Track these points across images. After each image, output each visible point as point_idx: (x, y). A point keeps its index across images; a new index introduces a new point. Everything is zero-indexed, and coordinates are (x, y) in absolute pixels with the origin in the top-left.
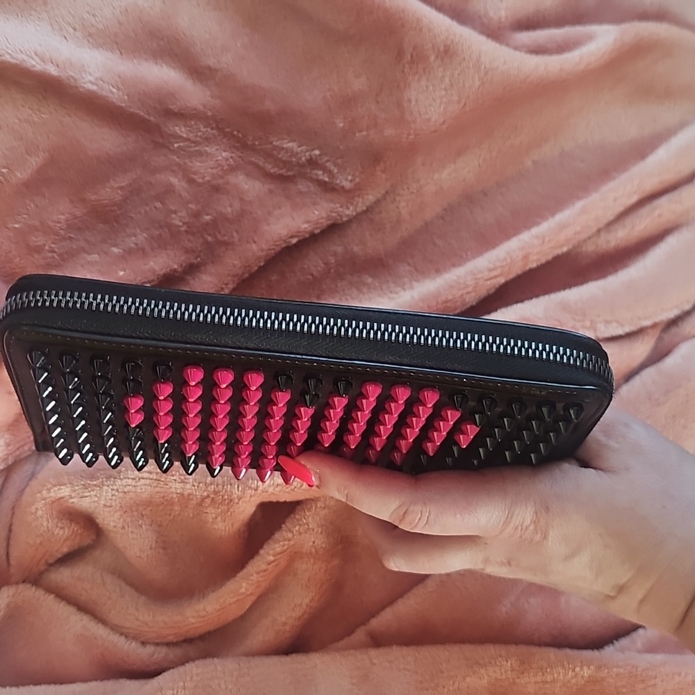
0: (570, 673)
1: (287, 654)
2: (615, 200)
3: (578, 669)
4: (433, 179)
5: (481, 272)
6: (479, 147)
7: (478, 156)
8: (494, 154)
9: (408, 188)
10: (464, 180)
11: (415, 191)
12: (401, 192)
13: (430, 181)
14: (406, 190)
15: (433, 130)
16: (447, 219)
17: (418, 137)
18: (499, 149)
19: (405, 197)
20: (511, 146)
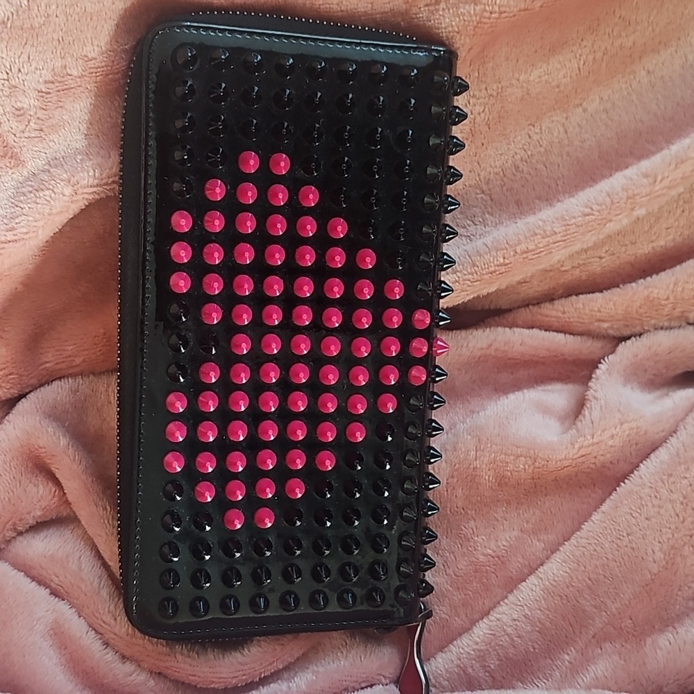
4: (518, 80)
5: (574, 218)
6: (580, 45)
7: (578, 56)
8: (599, 55)
9: (486, 89)
10: (558, 87)
11: (495, 94)
12: (477, 93)
13: (514, 82)
14: (484, 91)
15: (522, 6)
16: (535, 137)
17: (503, 15)
18: (606, 49)
19: (481, 100)
20: (621, 47)
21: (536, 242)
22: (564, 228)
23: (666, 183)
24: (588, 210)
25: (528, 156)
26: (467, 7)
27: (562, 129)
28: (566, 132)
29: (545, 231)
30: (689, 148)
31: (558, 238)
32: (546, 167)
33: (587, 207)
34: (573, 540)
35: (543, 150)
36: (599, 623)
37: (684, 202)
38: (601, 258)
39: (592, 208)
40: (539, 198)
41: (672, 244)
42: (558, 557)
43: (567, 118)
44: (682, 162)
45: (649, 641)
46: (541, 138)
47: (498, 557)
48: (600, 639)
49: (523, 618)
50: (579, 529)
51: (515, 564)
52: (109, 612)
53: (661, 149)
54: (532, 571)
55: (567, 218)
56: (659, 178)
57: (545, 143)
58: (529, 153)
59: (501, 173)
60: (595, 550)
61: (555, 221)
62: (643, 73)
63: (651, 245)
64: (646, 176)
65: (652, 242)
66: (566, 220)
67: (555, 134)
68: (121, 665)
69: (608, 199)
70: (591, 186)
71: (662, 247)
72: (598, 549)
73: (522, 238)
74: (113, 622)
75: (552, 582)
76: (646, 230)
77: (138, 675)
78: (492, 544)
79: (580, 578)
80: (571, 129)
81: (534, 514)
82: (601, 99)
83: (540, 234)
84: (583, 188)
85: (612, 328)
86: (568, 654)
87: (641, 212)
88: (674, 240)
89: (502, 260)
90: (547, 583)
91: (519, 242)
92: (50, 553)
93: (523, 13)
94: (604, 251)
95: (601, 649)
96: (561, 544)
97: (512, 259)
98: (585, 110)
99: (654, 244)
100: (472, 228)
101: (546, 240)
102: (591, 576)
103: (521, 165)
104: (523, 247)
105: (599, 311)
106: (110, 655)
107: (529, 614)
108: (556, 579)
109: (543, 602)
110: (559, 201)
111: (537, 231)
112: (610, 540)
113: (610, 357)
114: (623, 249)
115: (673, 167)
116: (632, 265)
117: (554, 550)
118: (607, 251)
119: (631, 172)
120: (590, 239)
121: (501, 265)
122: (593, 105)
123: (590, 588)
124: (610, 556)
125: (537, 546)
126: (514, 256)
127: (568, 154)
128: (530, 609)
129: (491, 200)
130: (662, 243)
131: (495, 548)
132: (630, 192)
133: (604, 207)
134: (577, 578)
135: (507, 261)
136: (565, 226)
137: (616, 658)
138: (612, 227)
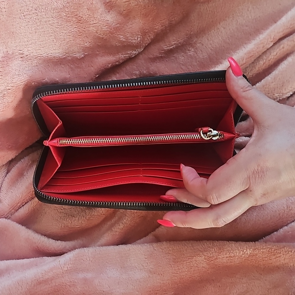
0: (242, 253)
1: (117, 245)
3: (245, 251)
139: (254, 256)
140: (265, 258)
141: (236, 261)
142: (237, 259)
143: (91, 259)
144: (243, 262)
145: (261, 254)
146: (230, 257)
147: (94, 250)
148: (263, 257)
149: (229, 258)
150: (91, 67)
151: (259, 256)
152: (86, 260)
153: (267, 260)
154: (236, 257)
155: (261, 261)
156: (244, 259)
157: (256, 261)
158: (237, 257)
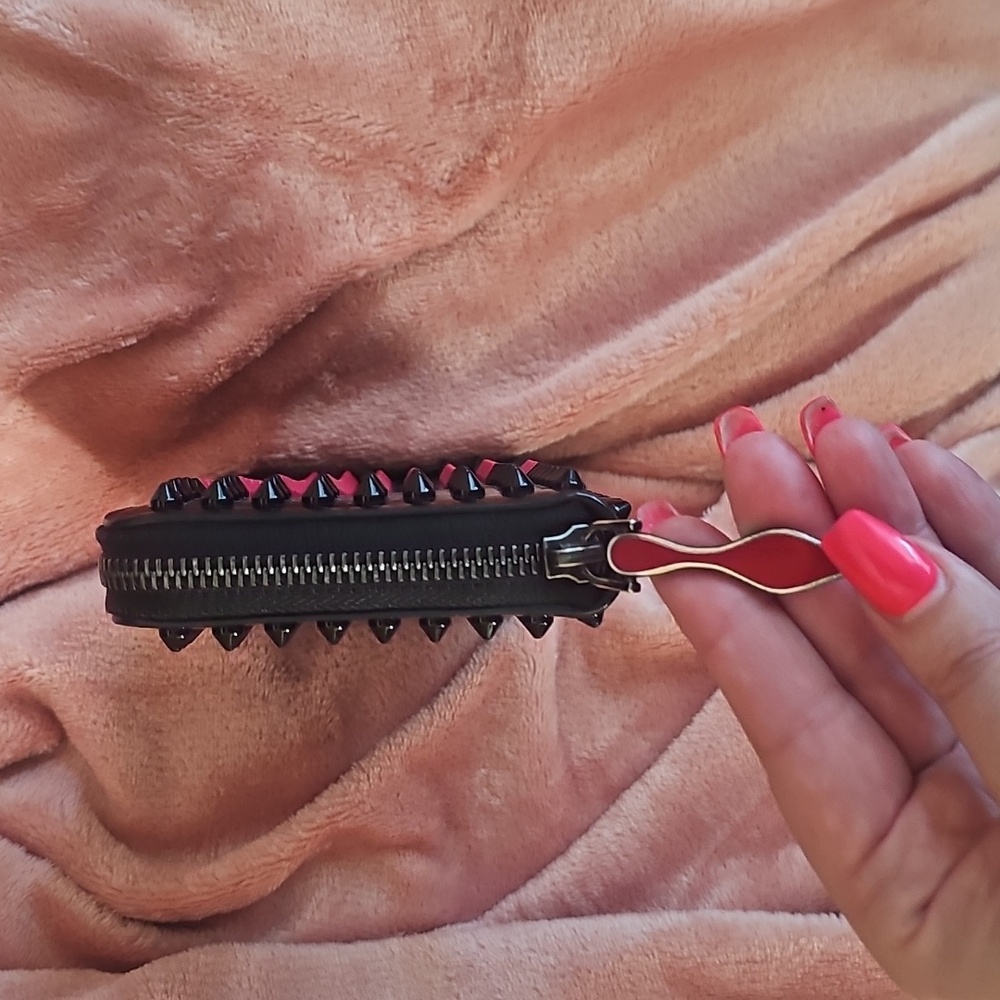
2: (858, 222)
4: (578, 182)
5: (654, 350)
6: (649, 133)
7: (648, 147)
8: (673, 144)
9: (540, 196)
10: (627, 185)
11: (551, 201)
12: (529, 202)
13: (574, 185)
14: (537, 199)
15: (572, 100)
16: (603, 247)
17: (549, 111)
18: (681, 136)
19: (536, 210)
20: (700, 133)
21: (610, 383)
22: (642, 364)
23: (763, 298)
24: (670, 340)
25: (596, 271)
26: (504, 103)
27: (635, 236)
28: (640, 238)
29: (619, 370)
30: (788, 253)
31: (636, 376)
32: (619, 283)
33: (669, 335)
34: (683, 737)
35: (613, 262)
36: (720, 835)
37: (790, 314)
38: (693, 388)
39: (675, 337)
40: (613, 321)
41: (780, 366)
42: (666, 758)
43: (640, 221)
44: (781, 271)
45: (782, 854)
46: (610, 247)
47: (595, 761)
48: (722, 854)
49: (629, 833)
50: (690, 722)
51: (617, 770)
52: (102, 862)
53: (757, 252)
54: (638, 775)
55: (645, 351)
56: (754, 292)
57: (615, 254)
58: (597, 266)
59: (565, 293)
60: (710, 746)
61: (631, 355)
62: (730, 160)
63: (753, 370)
64: (738, 291)
65: (755, 364)
66: (643, 354)
67: (627, 241)
68: (123, 929)
69: (693, 324)
70: (674, 302)
71: (767, 370)
72: (714, 744)
73: (592, 380)
74: (108, 874)
75: (660, 787)
76: (747, 350)
77: (145, 937)
78: (589, 747)
79: (694, 781)
80: (646, 234)
81: (636, 706)
82: (681, 195)
83: (614, 374)
84: (665, 305)
85: (709, 471)
86: (686, 875)
87: (734, 335)
88: (782, 360)
89: (569, 410)
90: (655, 788)
91: (589, 387)
92: (23, 801)
93: (573, 107)
94: (697, 379)
95: (725, 866)
96: (670, 742)
97: (581, 408)
98: (662, 210)
99: (758, 368)
100: (534, 365)
101: (622, 380)
102: (709, 779)
103: (587, 283)
104: (594, 392)
105: (691, 452)
106: (107, 919)
107: (636, 827)
108: (665, 783)
109: (651, 812)
110: (636, 323)
111: (611, 371)
112: (727, 732)
113: (713, 508)
114: (720, 376)
115: (770, 277)
116: (732, 393)
117: (662, 749)
118: (700, 380)
119: (720, 285)
120: (675, 372)
121: (570, 415)
122: (672, 202)
123: (708, 794)
124: (730, 754)
125: (642, 746)
126: (584, 404)
127: (644, 265)
128: (636, 822)
129: (555, 326)
130: (767, 365)
131: (590, 750)
132: (720, 314)
133: (689, 334)
134: (691, 781)
135: (576, 411)
136: (644, 361)
137: (744, 876)
138: (699, 356)
139: (834, 961)
140: (874, 974)
141: (771, 978)
142: (777, 971)
143: (256, 986)
144: (797, 984)
145: (859, 957)
146: (748, 961)
147: (270, 953)
148: (868, 967)
149: (747, 965)
150: (295, 275)
151: (852, 965)
152: (237, 987)
153: (881, 979)
154: (771, 962)
155: (861, 983)
156: (801, 970)
157: (842, 983)
158: (774, 963)
